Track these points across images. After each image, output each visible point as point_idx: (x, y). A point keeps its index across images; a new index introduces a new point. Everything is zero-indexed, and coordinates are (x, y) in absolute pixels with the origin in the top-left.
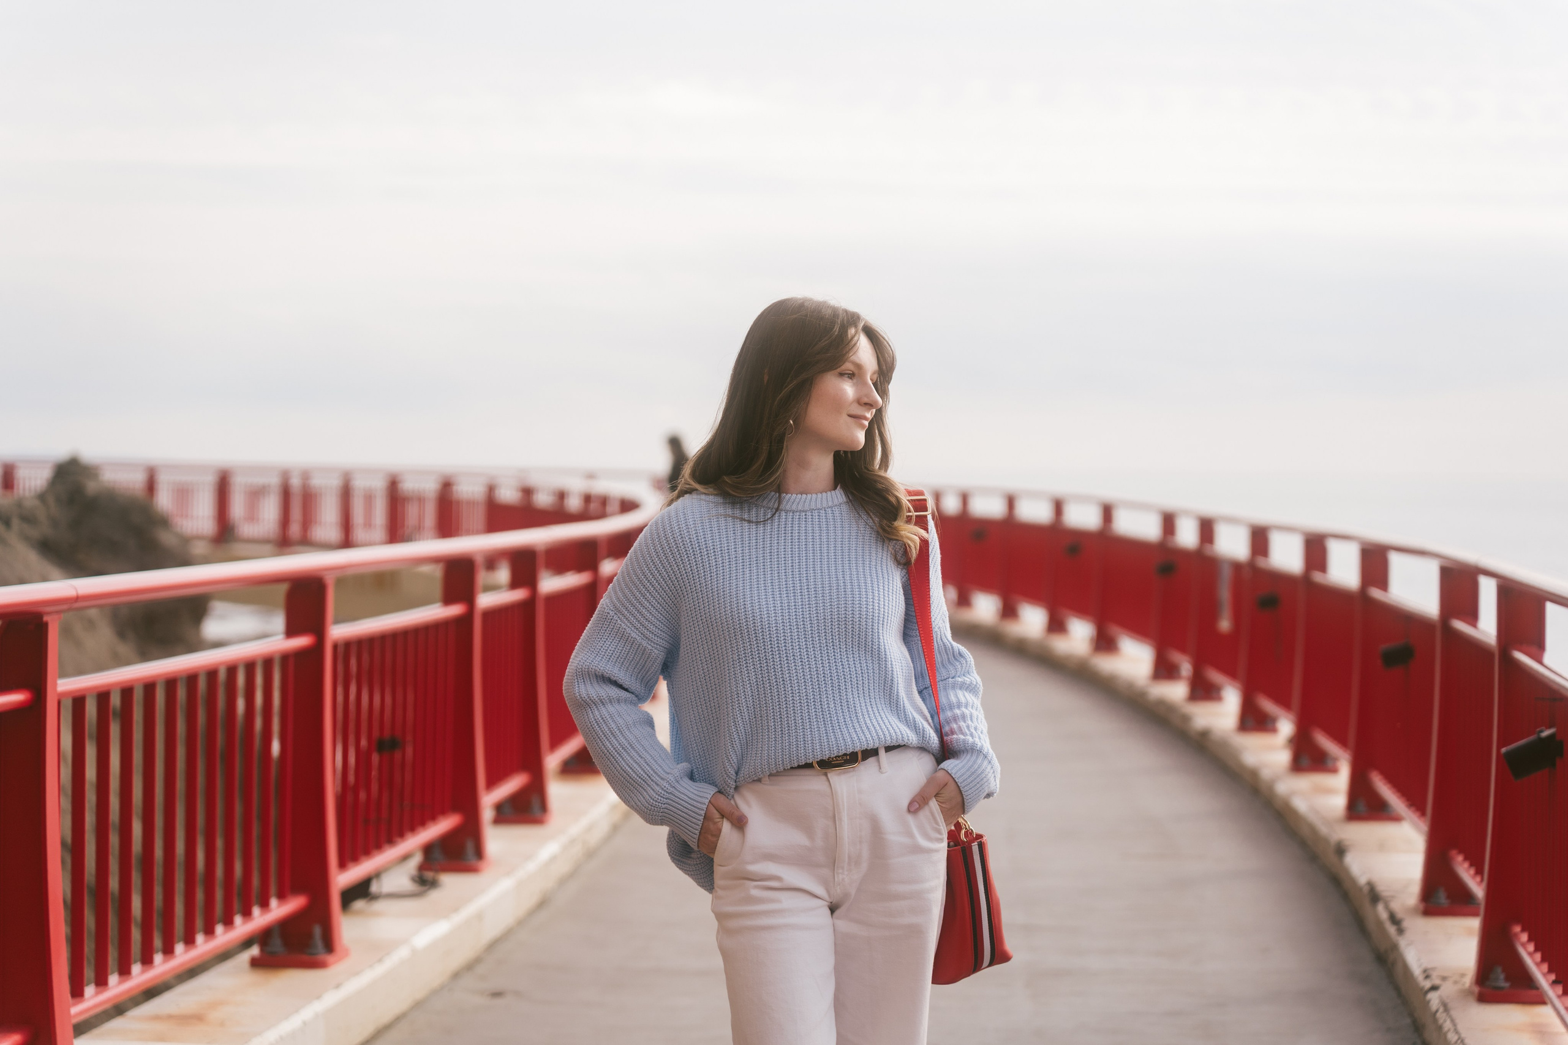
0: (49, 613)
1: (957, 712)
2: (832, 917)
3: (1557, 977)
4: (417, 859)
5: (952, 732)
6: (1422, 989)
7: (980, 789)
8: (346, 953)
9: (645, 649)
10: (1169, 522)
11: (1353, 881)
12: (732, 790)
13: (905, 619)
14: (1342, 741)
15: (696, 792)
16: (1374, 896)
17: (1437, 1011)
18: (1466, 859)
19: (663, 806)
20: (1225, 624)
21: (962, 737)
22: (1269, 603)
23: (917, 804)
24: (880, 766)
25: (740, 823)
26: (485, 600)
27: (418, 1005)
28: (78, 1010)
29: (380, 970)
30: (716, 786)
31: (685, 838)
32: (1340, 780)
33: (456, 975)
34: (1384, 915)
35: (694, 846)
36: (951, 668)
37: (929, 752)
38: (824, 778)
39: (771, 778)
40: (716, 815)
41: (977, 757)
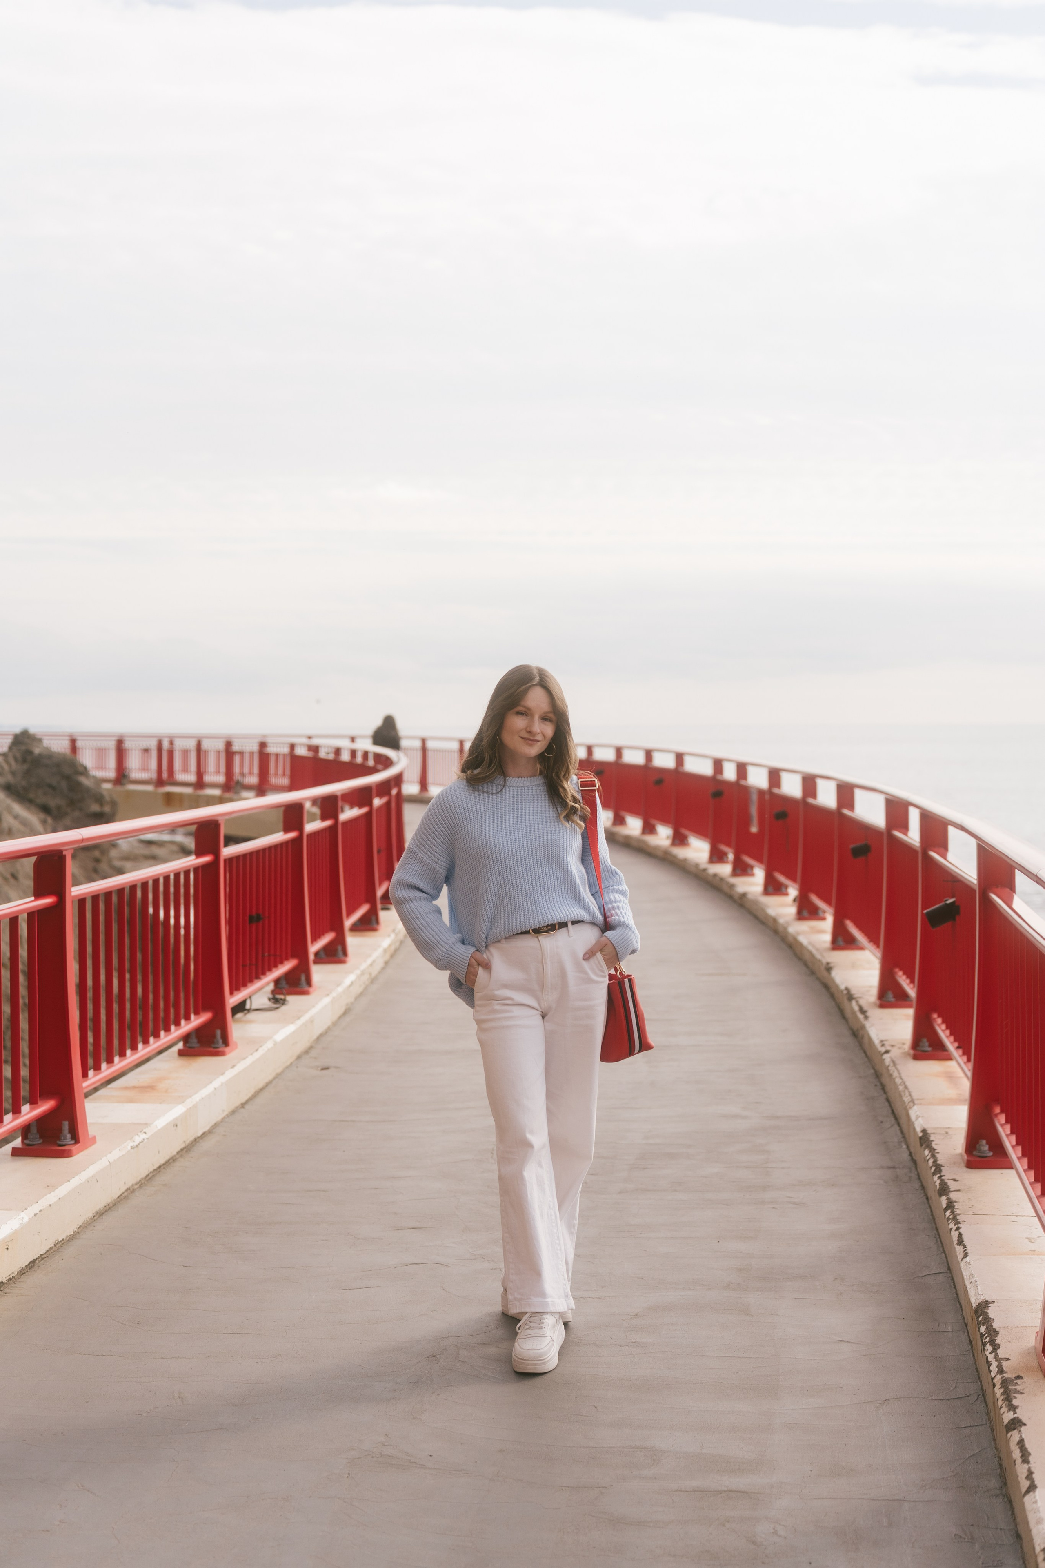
0: (66, 850)
1: (615, 905)
2: (543, 1021)
3: (959, 1044)
4: (271, 986)
5: (612, 915)
6: (880, 1052)
7: (627, 948)
8: (236, 1047)
9: (435, 869)
10: (718, 764)
11: (837, 986)
12: (484, 948)
13: (583, 851)
14: (828, 902)
15: (464, 951)
16: (850, 997)
17: (889, 1065)
18: (904, 974)
19: (446, 959)
20: (754, 829)
21: (617, 918)
22: (782, 816)
23: (589, 955)
24: (569, 933)
25: (487, 966)
26: (310, 827)
27: (278, 1076)
28: (87, 1084)
29: (257, 1055)
30: (475, 947)
31: (458, 977)
32: (827, 924)
33: (299, 1057)
34: (856, 1008)
35: (463, 981)
36: (611, 881)
37: (597, 925)
38: (536, 939)
39: (506, 940)
40: (475, 963)
41: (626, 929)
